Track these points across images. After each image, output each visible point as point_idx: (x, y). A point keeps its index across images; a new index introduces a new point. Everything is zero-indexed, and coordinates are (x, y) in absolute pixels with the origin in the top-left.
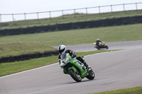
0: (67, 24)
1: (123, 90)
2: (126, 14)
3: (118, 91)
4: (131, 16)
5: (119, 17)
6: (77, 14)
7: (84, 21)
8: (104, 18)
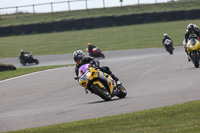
0: (6, 28)
1: (87, 121)
2: (90, 13)
3: (80, 122)
4: (96, 16)
5: (80, 17)
6: (21, 13)
7: (29, 23)
8: (59, 19)
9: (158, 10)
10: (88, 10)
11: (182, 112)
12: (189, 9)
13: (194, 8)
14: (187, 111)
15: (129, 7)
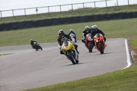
4: (20, 21)
5: (9, 22)
9: (62, 16)
10: (14, 17)
11: (80, 85)
12: (83, 15)
13: (86, 14)
14: (83, 84)
15: (42, 14)
